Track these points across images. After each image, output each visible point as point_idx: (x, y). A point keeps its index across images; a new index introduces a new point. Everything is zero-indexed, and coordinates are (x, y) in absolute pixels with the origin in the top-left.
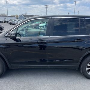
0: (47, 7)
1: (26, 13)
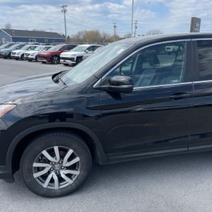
0: (65, 11)
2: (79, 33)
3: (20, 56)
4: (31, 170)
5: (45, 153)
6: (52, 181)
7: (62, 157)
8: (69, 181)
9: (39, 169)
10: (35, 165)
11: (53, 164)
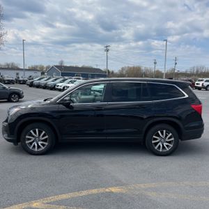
0: (107, 51)
1: (62, 62)
2: (123, 69)
3: (62, 88)
4: (25, 139)
5: (32, 131)
6: (34, 146)
7: (39, 135)
8: (43, 148)
9: (29, 139)
10: (27, 137)
11: (36, 138)
